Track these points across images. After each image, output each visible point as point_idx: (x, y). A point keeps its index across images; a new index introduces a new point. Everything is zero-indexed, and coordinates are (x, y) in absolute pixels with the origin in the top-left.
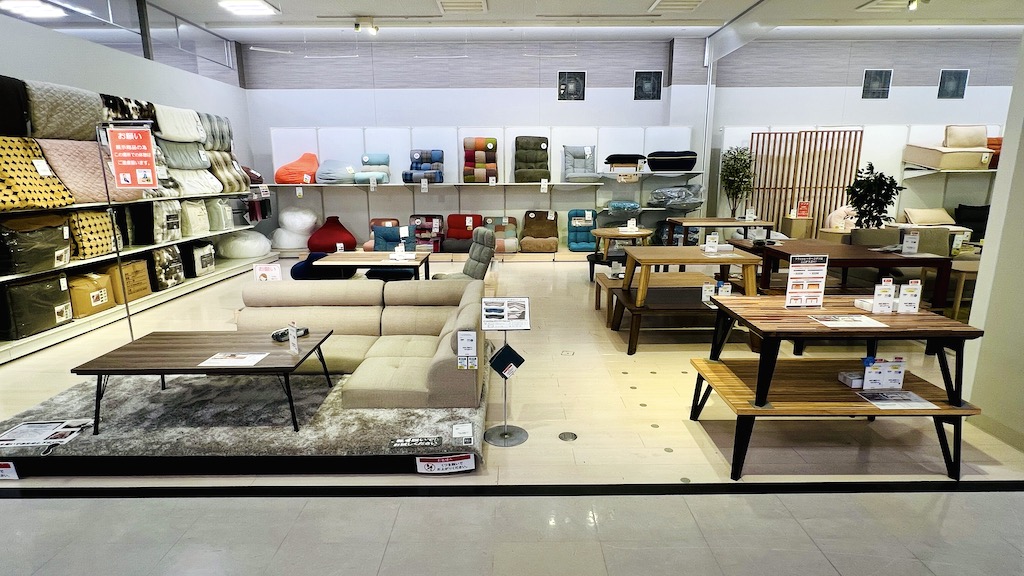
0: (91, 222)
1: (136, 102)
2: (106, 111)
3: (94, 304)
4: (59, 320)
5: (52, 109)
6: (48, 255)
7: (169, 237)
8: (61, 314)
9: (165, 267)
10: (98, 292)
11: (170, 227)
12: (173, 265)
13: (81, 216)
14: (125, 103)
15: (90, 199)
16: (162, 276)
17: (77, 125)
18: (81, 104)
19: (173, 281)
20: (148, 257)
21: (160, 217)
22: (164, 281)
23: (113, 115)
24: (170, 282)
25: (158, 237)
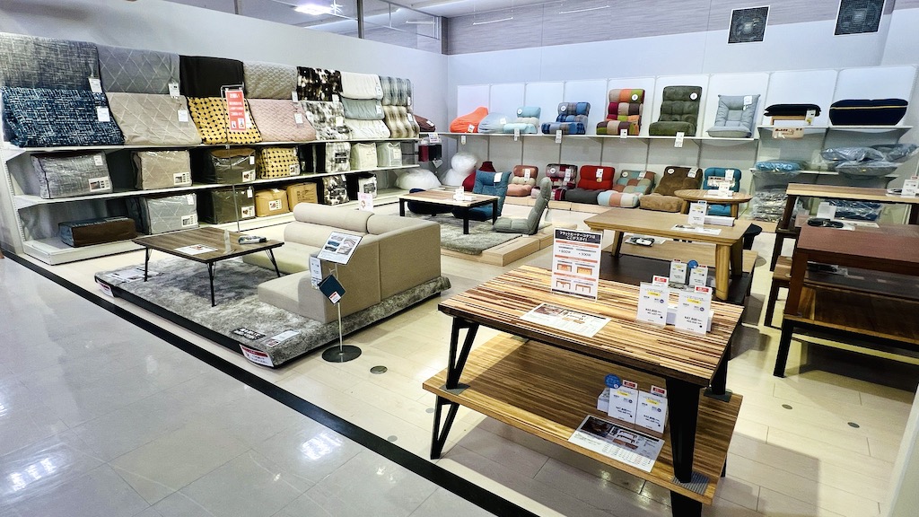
0: (276, 154)
1: (326, 71)
2: (300, 77)
3: (272, 209)
4: (244, 216)
5: (259, 79)
6: (239, 174)
7: (337, 169)
8: (246, 212)
9: (330, 190)
10: (274, 202)
11: (338, 161)
12: (337, 189)
13: (270, 150)
14: (316, 72)
15: (274, 139)
16: (328, 196)
17: (277, 89)
18: (280, 74)
19: (336, 200)
20: (319, 183)
21: (331, 153)
22: (329, 199)
23: (306, 81)
24: (333, 201)
25: (328, 168)
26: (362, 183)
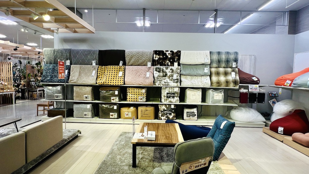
0: (133, 91)
1: (171, 51)
2: (155, 56)
3: (125, 116)
4: (111, 117)
5: (132, 57)
6: (108, 98)
7: (168, 101)
8: (112, 115)
9: (162, 112)
10: (128, 113)
11: (168, 97)
12: (165, 112)
13: (130, 89)
14: (165, 52)
16: (160, 115)
17: (141, 61)
19: (165, 118)
20: (156, 107)
21: (164, 93)
22: (160, 116)
23: (158, 57)
24: (163, 118)
25: (163, 100)
26: (186, 111)
